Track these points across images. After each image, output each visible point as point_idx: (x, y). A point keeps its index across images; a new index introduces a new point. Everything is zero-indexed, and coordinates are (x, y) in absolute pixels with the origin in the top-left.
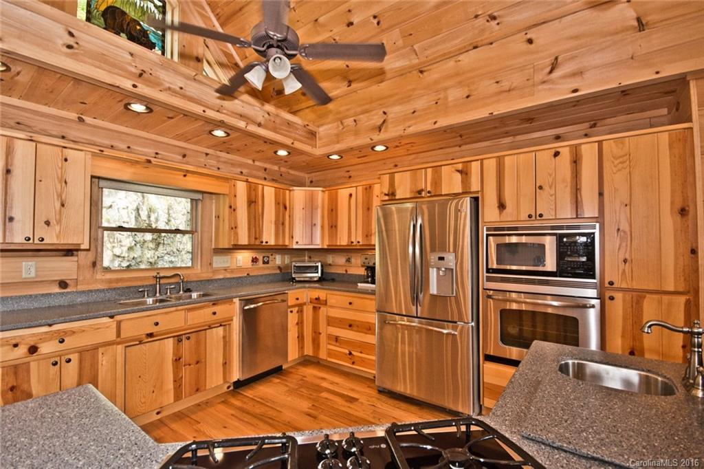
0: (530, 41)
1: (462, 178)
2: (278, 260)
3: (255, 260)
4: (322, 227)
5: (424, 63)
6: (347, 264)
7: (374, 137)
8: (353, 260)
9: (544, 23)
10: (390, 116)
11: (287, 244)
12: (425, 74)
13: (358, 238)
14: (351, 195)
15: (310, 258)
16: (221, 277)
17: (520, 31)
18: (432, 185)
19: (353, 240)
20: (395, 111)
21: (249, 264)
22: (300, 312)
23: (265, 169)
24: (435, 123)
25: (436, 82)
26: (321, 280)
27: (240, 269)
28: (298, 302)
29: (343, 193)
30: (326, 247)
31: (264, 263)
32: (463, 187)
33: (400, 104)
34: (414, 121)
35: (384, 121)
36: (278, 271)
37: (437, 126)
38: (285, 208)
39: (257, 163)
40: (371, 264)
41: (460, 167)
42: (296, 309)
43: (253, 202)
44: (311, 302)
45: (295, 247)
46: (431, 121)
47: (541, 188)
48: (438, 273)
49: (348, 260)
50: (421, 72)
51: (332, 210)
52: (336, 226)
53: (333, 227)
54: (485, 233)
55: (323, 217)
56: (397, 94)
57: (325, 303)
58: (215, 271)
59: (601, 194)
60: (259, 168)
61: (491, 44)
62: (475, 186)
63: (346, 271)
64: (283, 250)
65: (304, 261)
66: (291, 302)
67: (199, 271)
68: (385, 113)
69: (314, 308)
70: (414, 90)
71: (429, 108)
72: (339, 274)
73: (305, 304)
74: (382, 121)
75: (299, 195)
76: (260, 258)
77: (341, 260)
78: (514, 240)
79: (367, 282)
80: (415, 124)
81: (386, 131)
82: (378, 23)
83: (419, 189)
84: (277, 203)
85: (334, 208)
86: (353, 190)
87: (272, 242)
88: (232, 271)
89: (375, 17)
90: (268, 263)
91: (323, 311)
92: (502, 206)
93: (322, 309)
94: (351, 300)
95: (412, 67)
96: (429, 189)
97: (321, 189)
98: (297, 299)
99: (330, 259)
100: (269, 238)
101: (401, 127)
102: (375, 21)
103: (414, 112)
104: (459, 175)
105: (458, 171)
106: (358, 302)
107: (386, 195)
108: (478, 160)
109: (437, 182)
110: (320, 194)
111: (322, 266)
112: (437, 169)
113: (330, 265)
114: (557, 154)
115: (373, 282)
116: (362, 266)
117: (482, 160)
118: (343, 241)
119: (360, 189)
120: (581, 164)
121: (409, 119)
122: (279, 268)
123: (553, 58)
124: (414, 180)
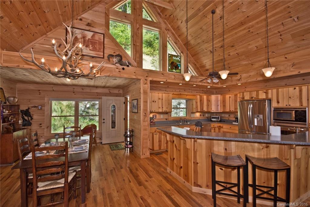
0: (286, 58)
1: (266, 94)
2: (207, 115)
3: (201, 115)
4: (221, 106)
5: (253, 62)
6: (229, 117)
7: (237, 83)
8: (231, 116)
9: (290, 53)
10: (242, 77)
11: (210, 111)
12: (253, 65)
13: (232, 109)
14: (230, 97)
15: (216, 114)
16: (193, 119)
17: (283, 55)
18: (256, 96)
19: (231, 110)
20: (244, 75)
21: (199, 116)
22: (215, 129)
23: (203, 90)
24: (257, 79)
25: (257, 68)
26: (220, 121)
27: (197, 117)
28: (214, 127)
29: (227, 96)
30: (222, 112)
31: (203, 116)
32: (266, 97)
33: (245, 73)
34: (250, 78)
35: (241, 78)
36: (207, 118)
37: (257, 80)
38: (209, 101)
39: (201, 89)
40: (237, 117)
41: (265, 91)
42: (213, 129)
43: (201, 100)
44: (218, 127)
45: (212, 112)
46: (255, 79)
47: (290, 97)
48: (257, 120)
49: (229, 116)
50: (252, 65)
51: (224, 101)
52: (225, 106)
53: (224, 106)
54: (273, 109)
55: (221, 103)
56: (244, 71)
57: (222, 127)
58: (192, 118)
59: (308, 100)
60: (201, 90)
61: (274, 58)
62: (270, 96)
63: (229, 119)
64: (208, 112)
65: (214, 116)
66: (212, 126)
67: (188, 118)
68: (241, 76)
69: (219, 129)
70: (250, 70)
71: (255, 75)
72: (226, 120)
73: (216, 127)
74: (240, 78)
75: (213, 97)
76: (202, 114)
77: (227, 116)
78: (282, 111)
79: (236, 122)
80: (251, 79)
81: (241, 81)
82: (238, 55)
83: (252, 96)
84: (207, 100)
85: (225, 100)
86: (231, 96)
87: (206, 110)
88: (195, 118)
89: (237, 53)
90: (204, 116)
91: (222, 130)
92: (278, 102)
93: (221, 129)
94: (230, 127)
95: (250, 64)
96: (255, 97)
97: (220, 95)
98: (214, 126)
99: (223, 115)
100: (205, 109)
101: (246, 80)
102: (237, 54)
103: (250, 76)
104: (265, 94)
105: (264, 92)
106: (233, 127)
107: (241, 98)
108: (270, 89)
109: (257, 95)
110: (220, 97)
111: (221, 117)
112: (257, 91)
113: (223, 117)
114: (295, 89)
115: (238, 122)
116: (234, 117)
117: (272, 89)
118: (228, 110)
119: (233, 95)
120: (302, 91)
121: (249, 78)
122: (207, 117)
123: (293, 63)
124: (250, 94)
